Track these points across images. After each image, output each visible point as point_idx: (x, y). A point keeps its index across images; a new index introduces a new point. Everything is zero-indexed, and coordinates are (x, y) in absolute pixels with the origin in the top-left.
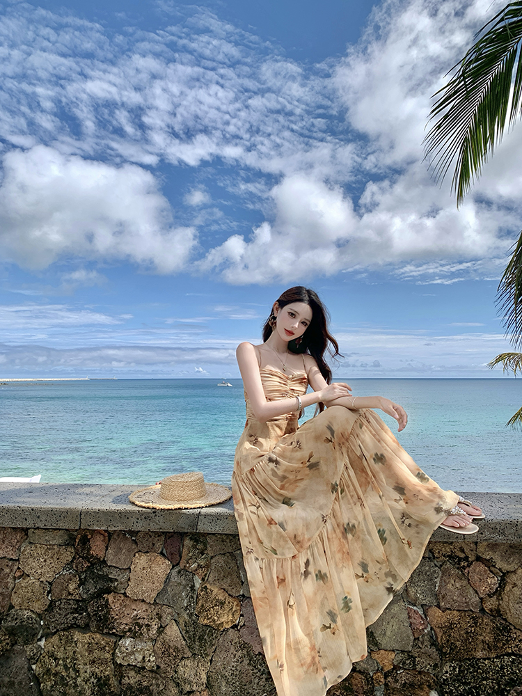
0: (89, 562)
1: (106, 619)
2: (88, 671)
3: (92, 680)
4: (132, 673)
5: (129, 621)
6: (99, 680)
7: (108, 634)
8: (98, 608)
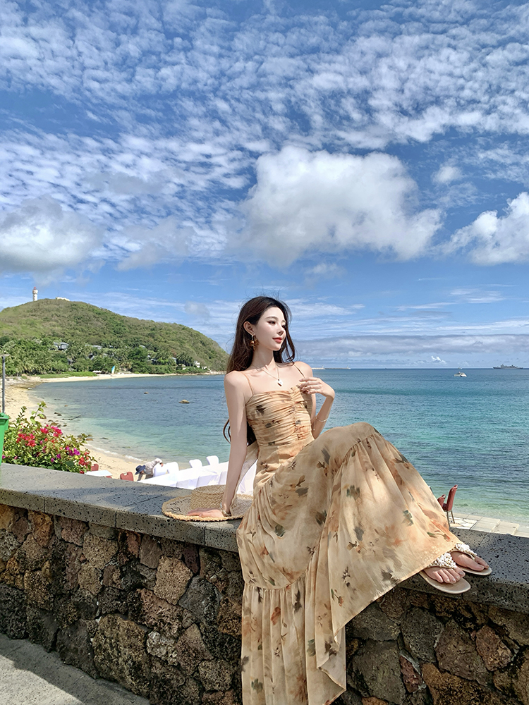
0: (128, 558)
1: (139, 611)
2: (127, 654)
3: (130, 662)
4: (158, 665)
5: (156, 616)
6: (134, 663)
7: (141, 624)
8: (133, 600)
